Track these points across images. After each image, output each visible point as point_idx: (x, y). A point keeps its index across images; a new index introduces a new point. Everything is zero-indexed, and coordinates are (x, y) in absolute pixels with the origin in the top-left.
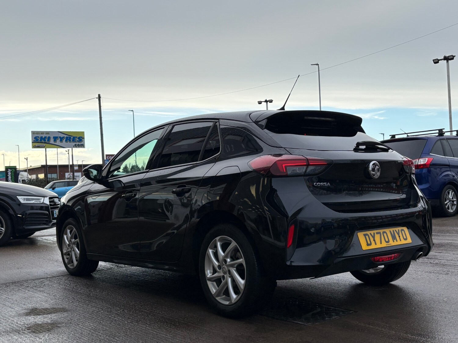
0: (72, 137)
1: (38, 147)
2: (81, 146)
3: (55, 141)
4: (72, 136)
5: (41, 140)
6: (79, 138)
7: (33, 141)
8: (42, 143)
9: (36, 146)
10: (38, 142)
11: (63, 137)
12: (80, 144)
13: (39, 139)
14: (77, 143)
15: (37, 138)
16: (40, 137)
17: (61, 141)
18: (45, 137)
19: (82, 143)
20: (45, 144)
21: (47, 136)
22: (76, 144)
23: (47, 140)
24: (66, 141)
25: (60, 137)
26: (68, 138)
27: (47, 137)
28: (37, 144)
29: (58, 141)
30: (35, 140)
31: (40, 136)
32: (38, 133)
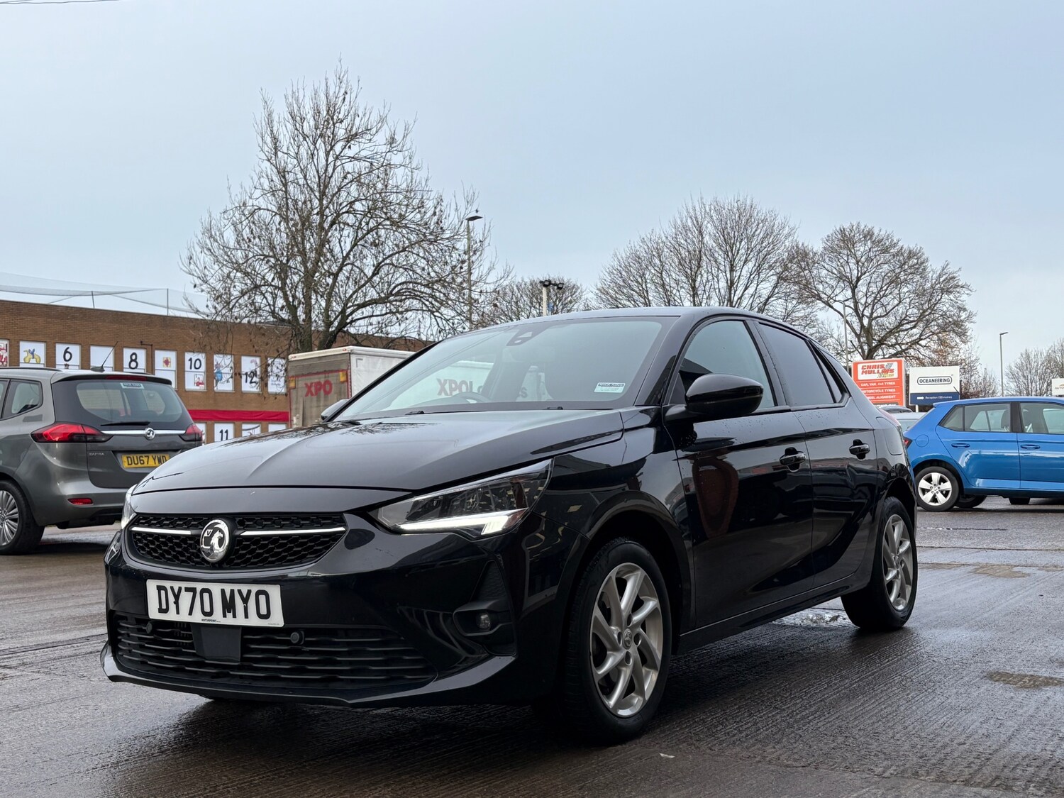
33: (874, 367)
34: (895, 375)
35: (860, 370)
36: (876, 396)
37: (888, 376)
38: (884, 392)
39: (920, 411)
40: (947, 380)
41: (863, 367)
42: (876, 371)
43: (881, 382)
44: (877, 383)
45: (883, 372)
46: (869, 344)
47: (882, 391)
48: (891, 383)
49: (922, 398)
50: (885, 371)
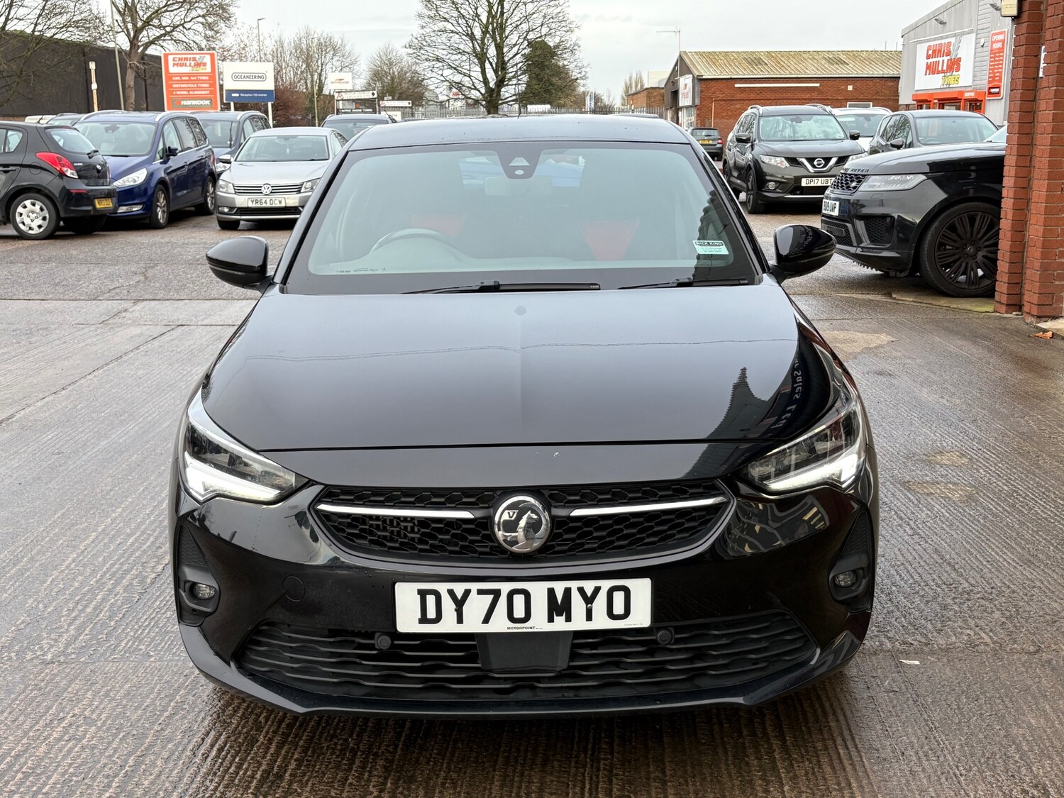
33: (186, 59)
34: (208, 69)
35: (171, 62)
36: (189, 91)
37: (200, 70)
38: (197, 87)
39: (236, 109)
40: (261, 77)
41: (174, 58)
42: (188, 64)
43: (194, 76)
44: (190, 77)
45: (195, 65)
46: (134, 25)
47: (196, 86)
48: (204, 78)
49: (237, 95)
50: (198, 65)
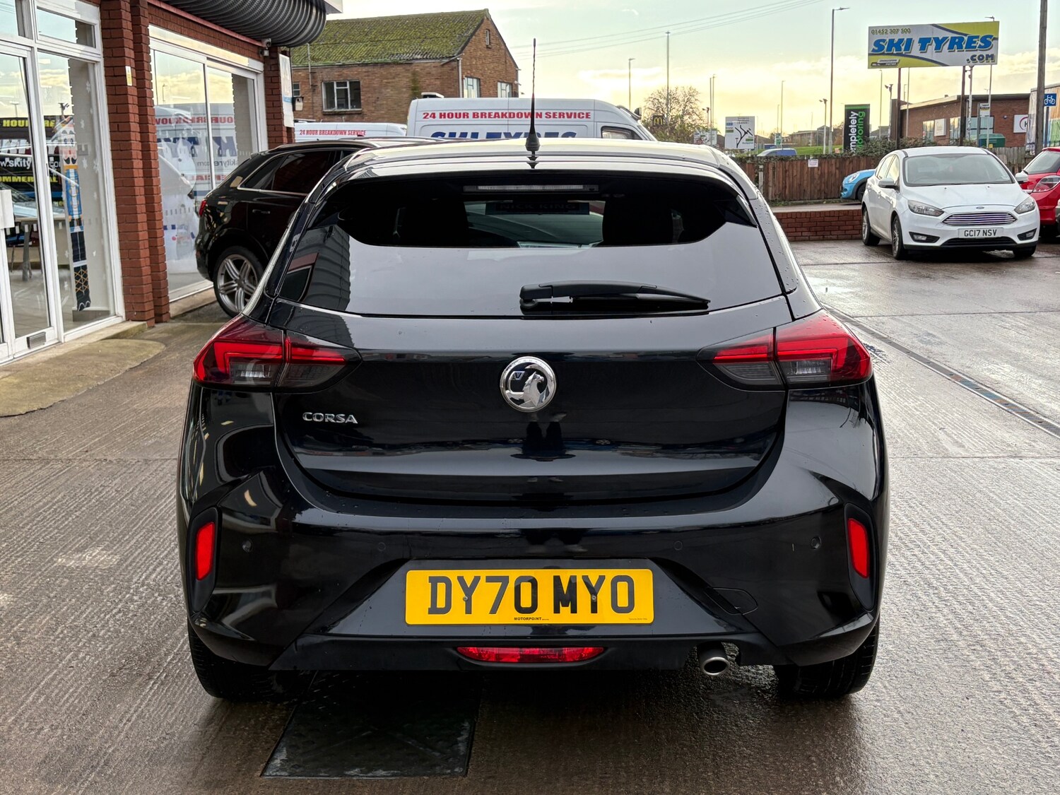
0: (966, 38)
1: (883, 65)
2: (987, 59)
3: (923, 48)
4: (966, 35)
5: (890, 49)
6: (984, 39)
7: (870, 52)
8: (892, 54)
9: (876, 63)
10: (883, 54)
11: (944, 39)
12: (984, 53)
13: (886, 47)
14: (978, 53)
15: (881, 43)
16: (888, 40)
17: (938, 48)
18: (901, 41)
19: (989, 53)
20: (897, 58)
21: (906, 37)
22: (975, 56)
23: (903, 47)
24: (951, 48)
25: (936, 39)
26: (957, 40)
27: (905, 39)
28: (879, 59)
29: (931, 48)
30: (876, 48)
31: (888, 37)
32: (883, 30)
